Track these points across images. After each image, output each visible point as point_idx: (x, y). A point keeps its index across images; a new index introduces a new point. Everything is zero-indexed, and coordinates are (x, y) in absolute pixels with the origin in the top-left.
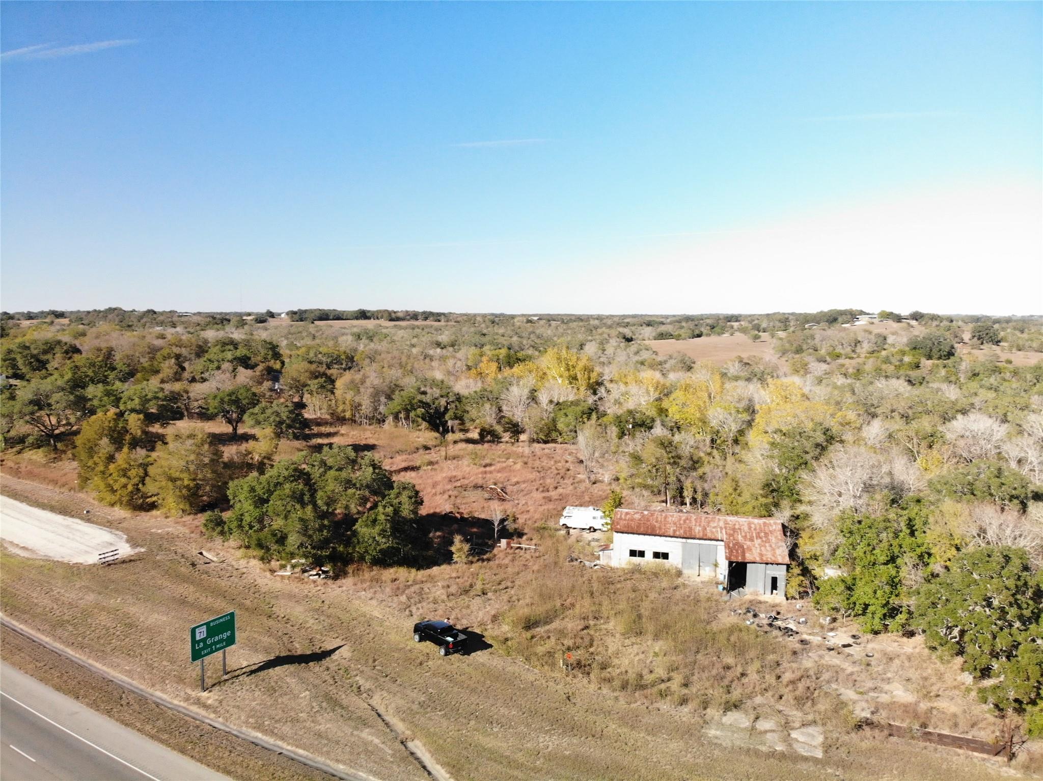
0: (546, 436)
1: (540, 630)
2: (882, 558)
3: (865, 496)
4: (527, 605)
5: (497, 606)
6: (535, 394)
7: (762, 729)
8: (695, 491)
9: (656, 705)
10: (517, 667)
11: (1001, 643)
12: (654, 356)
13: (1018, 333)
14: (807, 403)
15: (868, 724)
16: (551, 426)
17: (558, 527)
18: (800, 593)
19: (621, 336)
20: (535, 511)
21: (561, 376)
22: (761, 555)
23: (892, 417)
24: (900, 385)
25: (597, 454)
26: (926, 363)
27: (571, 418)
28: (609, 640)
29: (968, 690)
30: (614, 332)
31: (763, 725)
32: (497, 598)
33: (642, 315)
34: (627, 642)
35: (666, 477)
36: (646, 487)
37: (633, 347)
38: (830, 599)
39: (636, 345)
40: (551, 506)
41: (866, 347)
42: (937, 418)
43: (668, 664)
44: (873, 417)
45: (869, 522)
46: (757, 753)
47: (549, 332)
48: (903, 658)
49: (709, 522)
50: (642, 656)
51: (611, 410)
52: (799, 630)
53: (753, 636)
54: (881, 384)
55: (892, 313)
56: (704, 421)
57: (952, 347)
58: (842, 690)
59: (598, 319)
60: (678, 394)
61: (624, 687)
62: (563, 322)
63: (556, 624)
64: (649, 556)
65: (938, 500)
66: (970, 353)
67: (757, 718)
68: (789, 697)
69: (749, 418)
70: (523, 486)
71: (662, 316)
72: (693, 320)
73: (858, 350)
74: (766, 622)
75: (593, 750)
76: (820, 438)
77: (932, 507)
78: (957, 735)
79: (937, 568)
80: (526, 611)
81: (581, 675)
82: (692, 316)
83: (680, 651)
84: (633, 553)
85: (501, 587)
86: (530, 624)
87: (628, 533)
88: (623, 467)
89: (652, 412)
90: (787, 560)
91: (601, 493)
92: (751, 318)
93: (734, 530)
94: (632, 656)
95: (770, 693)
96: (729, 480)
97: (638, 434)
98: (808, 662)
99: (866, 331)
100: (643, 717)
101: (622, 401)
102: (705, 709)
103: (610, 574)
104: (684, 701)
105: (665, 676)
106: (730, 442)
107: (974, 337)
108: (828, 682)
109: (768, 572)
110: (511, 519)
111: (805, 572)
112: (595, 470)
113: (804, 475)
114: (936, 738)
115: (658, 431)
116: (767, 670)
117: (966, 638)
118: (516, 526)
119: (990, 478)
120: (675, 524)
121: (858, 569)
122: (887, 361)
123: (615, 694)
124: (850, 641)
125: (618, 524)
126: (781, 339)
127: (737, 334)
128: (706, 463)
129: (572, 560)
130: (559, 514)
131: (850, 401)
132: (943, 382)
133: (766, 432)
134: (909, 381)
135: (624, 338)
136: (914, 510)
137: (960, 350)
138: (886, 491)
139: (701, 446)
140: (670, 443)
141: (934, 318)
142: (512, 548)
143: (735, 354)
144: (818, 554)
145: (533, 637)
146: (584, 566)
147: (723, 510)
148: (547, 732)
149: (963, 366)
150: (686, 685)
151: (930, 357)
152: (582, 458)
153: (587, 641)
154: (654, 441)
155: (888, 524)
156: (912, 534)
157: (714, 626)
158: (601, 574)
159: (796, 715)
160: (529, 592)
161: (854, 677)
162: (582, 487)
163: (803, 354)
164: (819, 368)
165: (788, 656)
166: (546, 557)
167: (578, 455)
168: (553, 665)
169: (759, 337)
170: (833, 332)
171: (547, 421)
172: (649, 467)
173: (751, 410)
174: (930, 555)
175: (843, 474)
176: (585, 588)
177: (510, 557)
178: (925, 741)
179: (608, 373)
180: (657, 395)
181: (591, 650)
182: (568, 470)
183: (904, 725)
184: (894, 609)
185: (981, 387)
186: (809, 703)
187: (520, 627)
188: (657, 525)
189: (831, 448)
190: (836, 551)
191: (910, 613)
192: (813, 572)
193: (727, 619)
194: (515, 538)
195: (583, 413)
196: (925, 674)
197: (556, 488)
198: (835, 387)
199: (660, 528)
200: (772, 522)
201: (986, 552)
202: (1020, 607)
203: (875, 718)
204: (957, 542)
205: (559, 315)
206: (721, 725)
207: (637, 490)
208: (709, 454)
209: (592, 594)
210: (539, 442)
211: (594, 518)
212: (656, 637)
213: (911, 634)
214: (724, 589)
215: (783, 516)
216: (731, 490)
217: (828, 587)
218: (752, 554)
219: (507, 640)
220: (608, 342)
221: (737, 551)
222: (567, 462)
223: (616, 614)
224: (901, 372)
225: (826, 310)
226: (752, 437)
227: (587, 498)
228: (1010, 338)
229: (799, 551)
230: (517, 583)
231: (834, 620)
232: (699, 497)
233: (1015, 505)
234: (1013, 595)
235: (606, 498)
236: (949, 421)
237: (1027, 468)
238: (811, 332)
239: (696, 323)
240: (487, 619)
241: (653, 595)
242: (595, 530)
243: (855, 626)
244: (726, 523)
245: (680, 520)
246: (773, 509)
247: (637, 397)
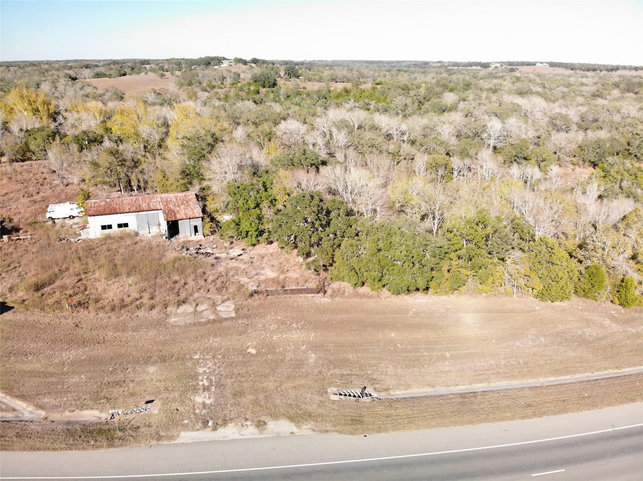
0: (22, 156)
1: (47, 289)
2: (253, 206)
3: (240, 172)
4: (34, 275)
5: (11, 281)
6: (7, 125)
7: (201, 310)
8: (139, 181)
9: (136, 314)
10: (36, 316)
11: (314, 239)
12: (95, 90)
13: (308, 71)
14: (199, 118)
15: (256, 293)
16: (25, 149)
17: (46, 220)
18: (211, 232)
19: (67, 76)
20: (25, 212)
21: (26, 110)
22: (186, 214)
23: (248, 124)
24: (250, 104)
25: (65, 165)
26: (263, 90)
27: (39, 140)
28: (97, 284)
29: (301, 265)
30: (61, 74)
31: (200, 308)
32: (9, 276)
33: (81, 60)
34: (110, 282)
35: (118, 175)
36: (105, 183)
37: (78, 85)
38: (228, 232)
39: (80, 83)
40: (37, 206)
41: (229, 81)
42: (271, 124)
43: (139, 289)
44: (238, 125)
45: (243, 187)
46: (200, 324)
47: (10, 76)
48: (269, 255)
49: (151, 200)
50: (121, 289)
51: (71, 133)
52: (214, 252)
53: (187, 262)
54: (240, 104)
55: (241, 59)
56: (137, 135)
57: (275, 80)
58: (241, 279)
59: (47, 64)
60: (117, 117)
61: (113, 309)
62: (20, 67)
63: (58, 283)
64: (115, 227)
65: (277, 170)
66: (284, 84)
67: (197, 305)
68: (213, 289)
69: (166, 130)
70: (12, 195)
71: (96, 61)
72: (118, 64)
73: (225, 83)
74: (194, 252)
75: (100, 351)
76: (210, 140)
77: (274, 175)
78: (299, 288)
79: (279, 206)
80: (34, 279)
81: (82, 310)
82: (117, 60)
83: (146, 279)
84: (104, 227)
85: (10, 268)
86: (38, 288)
87: (98, 215)
88: (87, 172)
89: (100, 131)
90: (201, 215)
91: (73, 192)
92: (157, 62)
93: (167, 202)
94: (115, 290)
95: (202, 290)
96: (159, 171)
97: (93, 148)
98: (221, 269)
99: (228, 70)
100: (129, 323)
101: (77, 125)
102: (166, 308)
103: (90, 244)
104: (152, 307)
105: (138, 296)
106: (156, 147)
107: (286, 74)
108: (233, 276)
109: (191, 223)
110: (7, 220)
111: (213, 219)
112: (66, 176)
113: (204, 163)
114: (289, 292)
115: (107, 144)
116: (199, 278)
117: (298, 240)
118: (13, 224)
119: (300, 156)
120: (129, 204)
121: (241, 213)
122: (241, 89)
123: (108, 315)
124: (242, 252)
125: (90, 210)
126: (178, 76)
127: (150, 73)
128: (143, 162)
129: (61, 240)
130: (45, 211)
131: (224, 116)
132: (273, 101)
133: (178, 139)
134: (255, 102)
135: (70, 77)
136: (265, 178)
137: (280, 82)
138: (250, 168)
139: (138, 151)
140: (117, 152)
141: (264, 62)
142: (13, 240)
143: (150, 87)
144: (218, 208)
145: (42, 295)
146: (70, 242)
147: (158, 190)
148: (66, 350)
149: (282, 91)
150: (152, 298)
151: (264, 87)
152: (54, 169)
153: (82, 288)
154: (105, 151)
155: (253, 187)
156: (266, 190)
157: (164, 261)
158: (84, 245)
159: (218, 298)
160: (33, 267)
161: (246, 271)
162: (58, 189)
163: (193, 86)
164: (204, 95)
165: (209, 268)
166: (41, 241)
167: (51, 167)
168: (62, 308)
169: (164, 75)
170: (208, 71)
171: (21, 145)
172: (105, 170)
173: (166, 125)
174: (276, 200)
175: (226, 161)
176: (74, 256)
177: (13, 247)
178: (285, 294)
179: (63, 104)
180: (102, 119)
181: (87, 293)
182: (45, 179)
183: (274, 289)
184: (261, 231)
185: (292, 104)
186: (225, 289)
187: (32, 291)
188: (117, 207)
189: (217, 145)
190: (228, 205)
191: (269, 232)
192: (217, 219)
193: (171, 255)
194: (13, 233)
195: (49, 136)
196: (280, 262)
197: (38, 193)
198: (215, 107)
199: (119, 209)
200: (189, 194)
201: (302, 195)
202: (320, 220)
203: (259, 289)
204: (288, 191)
205: (15, 62)
206: (177, 315)
207: (99, 186)
208: (144, 156)
209: (80, 258)
210: (17, 161)
211: (71, 209)
212: (129, 275)
213: (271, 242)
214: (166, 238)
215: (195, 189)
216: (161, 178)
217: (226, 226)
218: (180, 214)
219: (24, 301)
220: (58, 81)
221: (171, 214)
222: (43, 173)
223: (99, 267)
224: (250, 96)
225: (203, 57)
226: (170, 142)
227: (63, 197)
228: (304, 74)
229: (208, 209)
230: (23, 263)
231: (232, 243)
232: (142, 185)
233: (313, 169)
234: (317, 215)
235: (78, 194)
236: (278, 124)
237: (317, 148)
238: (196, 71)
239: (121, 65)
240: (6, 291)
241: (122, 251)
242: (74, 217)
243: (243, 244)
244: (161, 198)
245: (132, 201)
246: (189, 186)
247: (88, 121)
